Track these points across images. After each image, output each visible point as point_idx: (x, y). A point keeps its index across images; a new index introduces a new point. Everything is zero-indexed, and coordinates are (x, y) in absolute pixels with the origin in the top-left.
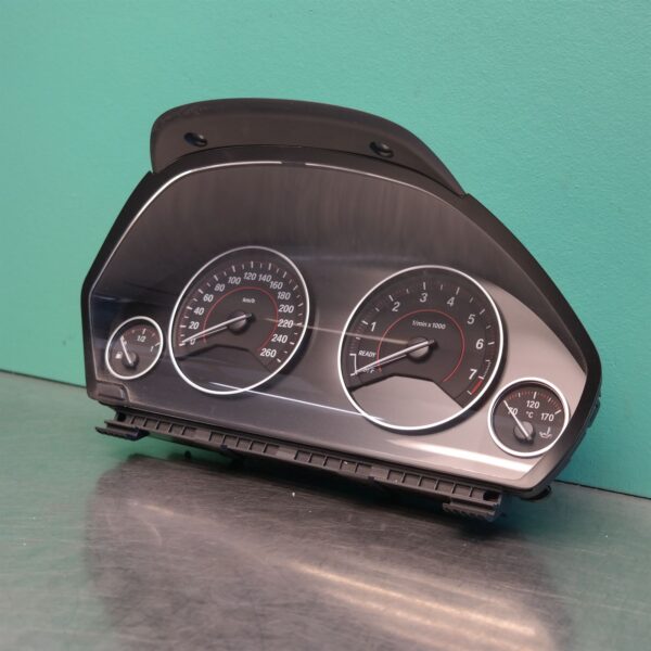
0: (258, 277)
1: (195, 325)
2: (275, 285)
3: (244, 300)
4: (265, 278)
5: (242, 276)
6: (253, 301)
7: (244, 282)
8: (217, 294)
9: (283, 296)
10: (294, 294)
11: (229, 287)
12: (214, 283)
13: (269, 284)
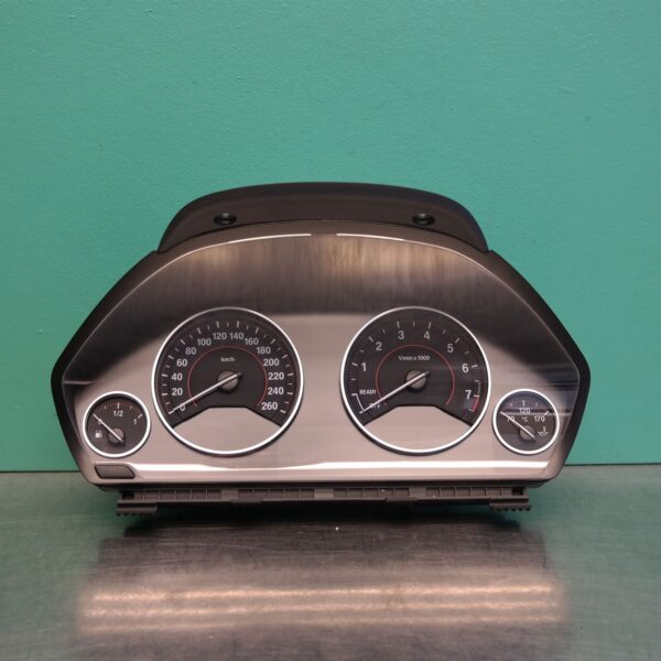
0: (229, 337)
1: (177, 392)
2: (250, 341)
3: (222, 360)
4: (237, 336)
5: (212, 337)
6: (232, 359)
7: (215, 343)
8: (190, 358)
9: (262, 350)
10: (274, 347)
11: (201, 349)
12: (183, 349)
13: (243, 340)
